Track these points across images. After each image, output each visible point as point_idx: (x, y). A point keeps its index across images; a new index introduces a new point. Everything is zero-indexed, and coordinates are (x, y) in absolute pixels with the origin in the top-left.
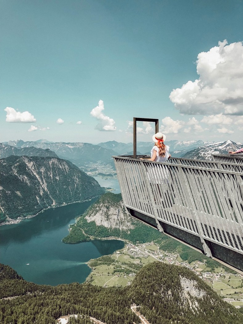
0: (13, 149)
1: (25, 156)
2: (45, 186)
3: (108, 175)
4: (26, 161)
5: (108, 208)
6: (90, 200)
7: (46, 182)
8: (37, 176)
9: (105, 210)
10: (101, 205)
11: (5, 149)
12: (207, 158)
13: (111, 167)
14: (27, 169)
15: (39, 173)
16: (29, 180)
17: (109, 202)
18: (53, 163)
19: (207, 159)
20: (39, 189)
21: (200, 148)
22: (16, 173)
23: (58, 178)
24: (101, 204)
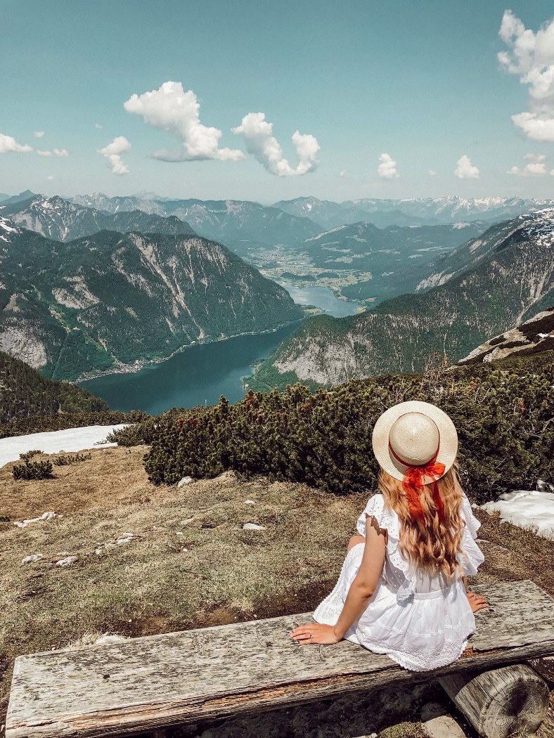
0: (94, 214)
1: (135, 233)
2: (180, 297)
3: (305, 278)
4: (138, 242)
5: (323, 346)
6: (274, 330)
7: (183, 289)
8: (164, 277)
9: (317, 349)
10: (307, 340)
11: (78, 214)
12: (539, 241)
13: (308, 259)
14: (142, 260)
15: (167, 270)
16: (149, 284)
17: (323, 334)
18: (193, 250)
19: (541, 244)
20: (171, 303)
21: (521, 217)
22: (122, 268)
23: (204, 281)
24: (308, 338)
